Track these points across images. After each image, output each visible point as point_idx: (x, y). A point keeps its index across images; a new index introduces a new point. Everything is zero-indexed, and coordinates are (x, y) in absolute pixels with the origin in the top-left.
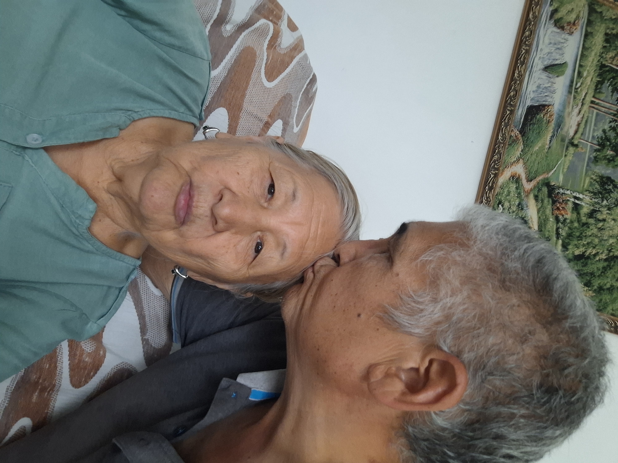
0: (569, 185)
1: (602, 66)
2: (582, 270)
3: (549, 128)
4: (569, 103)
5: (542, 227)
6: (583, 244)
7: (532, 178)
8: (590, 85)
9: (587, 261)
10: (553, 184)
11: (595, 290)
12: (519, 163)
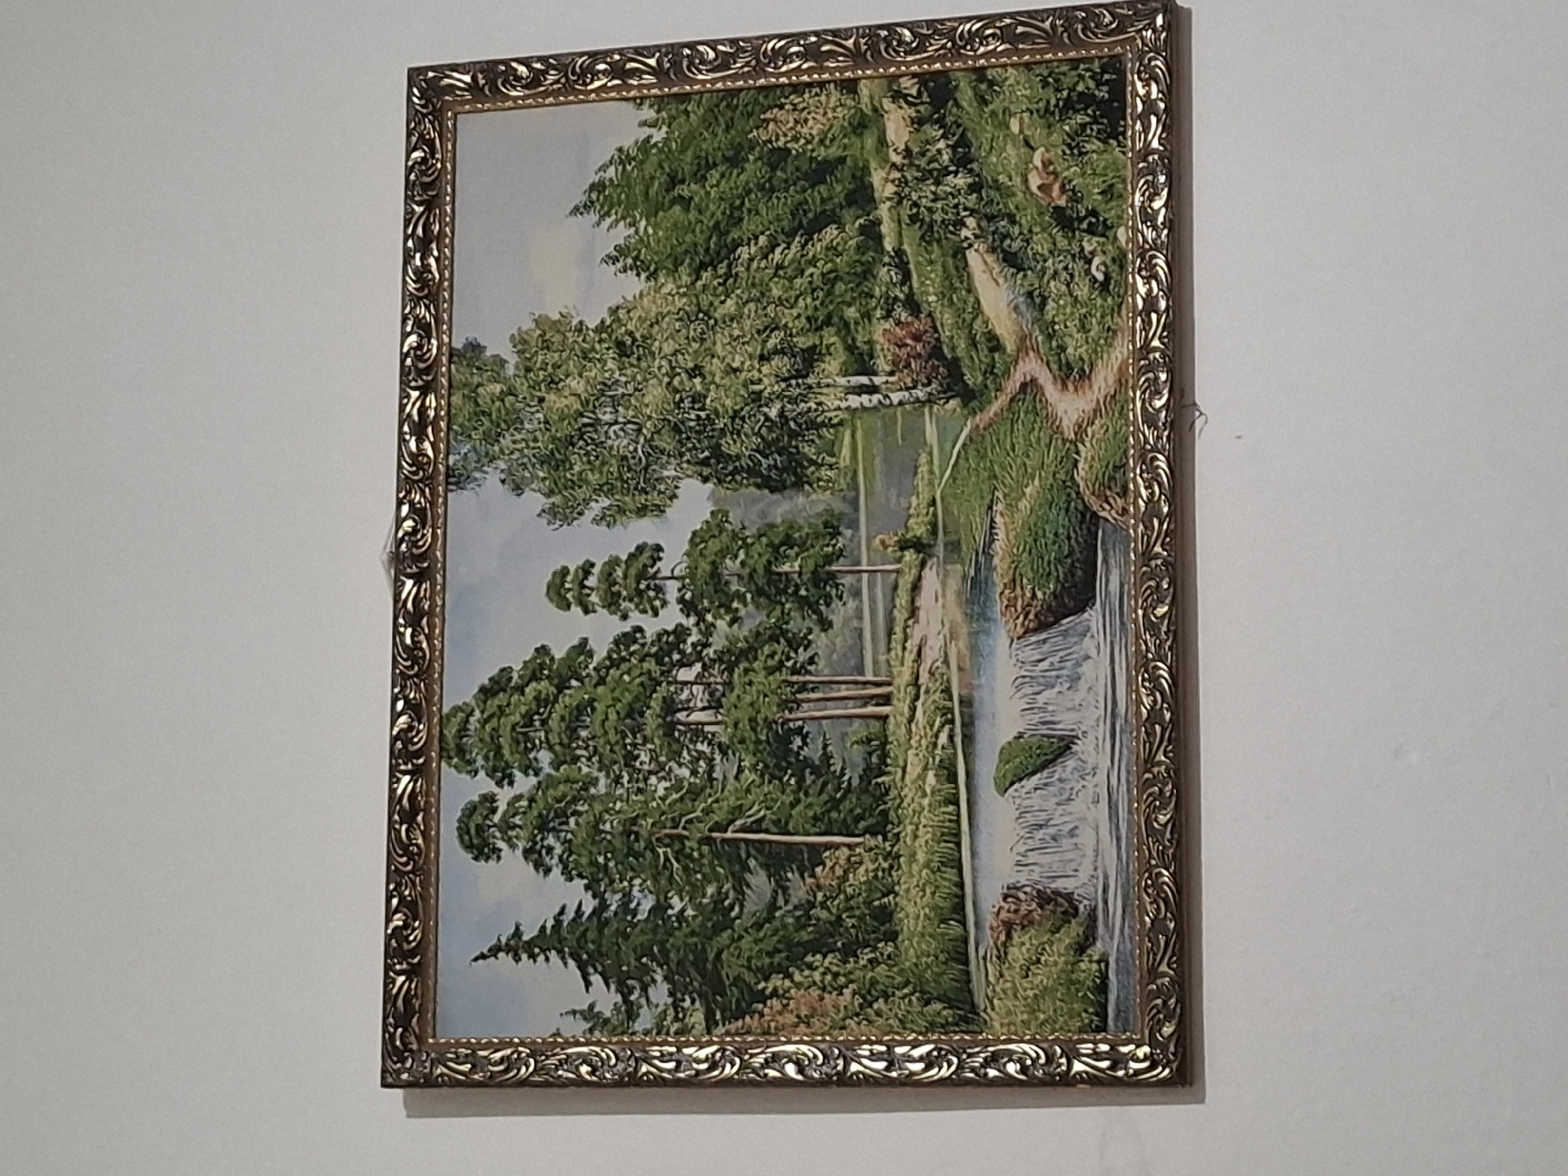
1: (881, 827)
2: (804, 191)
3: (1006, 567)
4: (960, 669)
5: (957, 268)
6: (815, 266)
7: (1022, 396)
8: (907, 751)
9: (796, 223)
10: (953, 403)
11: (753, 149)
12: (1077, 424)
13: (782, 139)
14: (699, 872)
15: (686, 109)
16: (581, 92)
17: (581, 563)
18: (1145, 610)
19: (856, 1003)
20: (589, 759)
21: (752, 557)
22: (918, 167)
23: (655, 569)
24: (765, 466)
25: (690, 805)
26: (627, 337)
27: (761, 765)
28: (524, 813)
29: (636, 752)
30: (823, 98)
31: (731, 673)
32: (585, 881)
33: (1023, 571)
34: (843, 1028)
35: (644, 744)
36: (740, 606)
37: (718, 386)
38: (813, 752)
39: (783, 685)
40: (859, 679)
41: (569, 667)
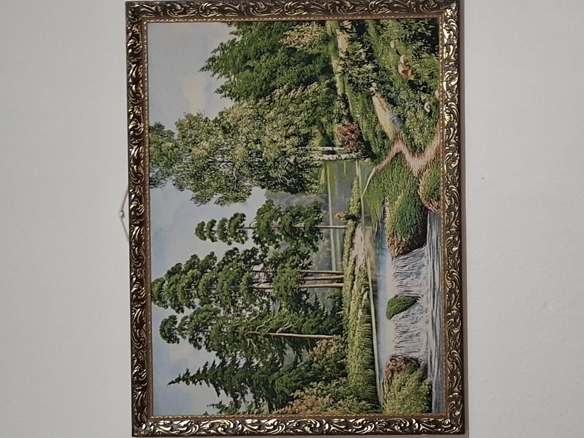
0: (345, 166)
1: (340, 331)
2: (303, 66)
3: (390, 228)
4: (371, 269)
5: (368, 104)
6: (308, 99)
7: (396, 158)
8: (350, 301)
9: (299, 80)
10: (367, 160)
11: (281, 47)
12: (419, 170)
13: (293, 44)
14: (264, 349)
15: (250, 28)
16: (205, 18)
17: (210, 220)
18: (448, 248)
19: (331, 401)
20: (216, 302)
21: (284, 220)
22: (351, 59)
23: (242, 224)
24: (288, 182)
25: (260, 321)
26: (227, 125)
27: (290, 306)
28: (188, 324)
29: (236, 300)
30: (310, 27)
31: (276, 268)
32: (216, 352)
33: (397, 230)
34: (326, 411)
35: (240, 297)
36: (279, 241)
37: (267, 148)
38: (311, 301)
39: (298, 273)
40: (330, 271)
41: (206, 264)
